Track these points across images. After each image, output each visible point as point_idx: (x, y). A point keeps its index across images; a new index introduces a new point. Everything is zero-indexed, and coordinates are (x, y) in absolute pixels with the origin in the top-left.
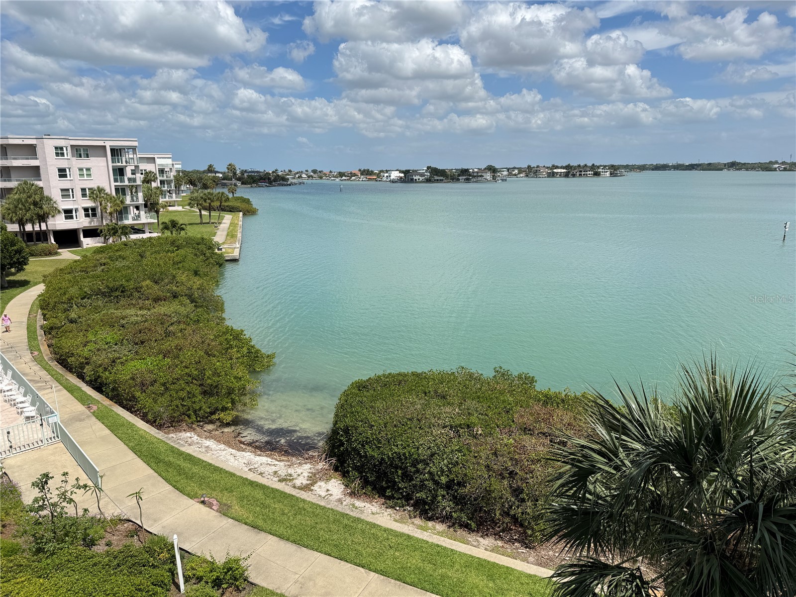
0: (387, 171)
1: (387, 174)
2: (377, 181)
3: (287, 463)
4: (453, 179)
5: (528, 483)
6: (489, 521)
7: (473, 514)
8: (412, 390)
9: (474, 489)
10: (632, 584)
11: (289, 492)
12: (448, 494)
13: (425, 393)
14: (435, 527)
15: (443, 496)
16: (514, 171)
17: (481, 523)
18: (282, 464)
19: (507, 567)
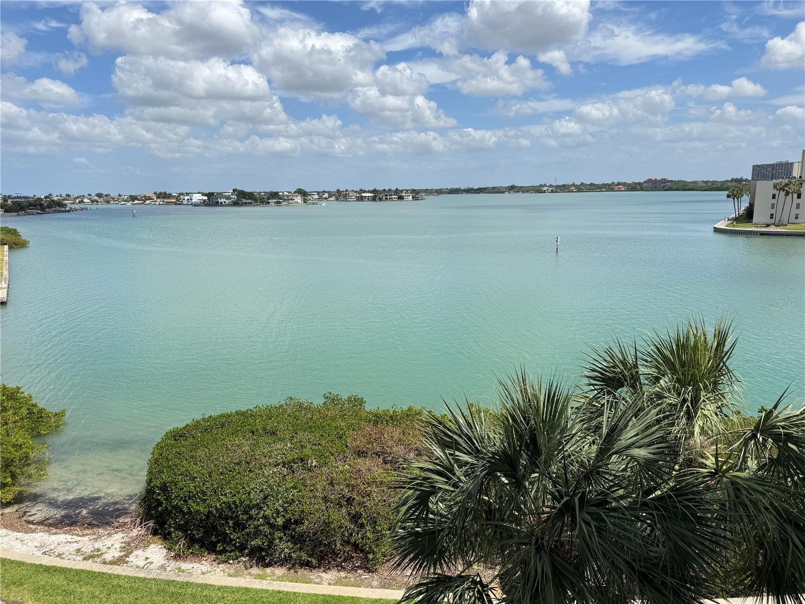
0: (187, 194)
1: (188, 197)
2: (176, 204)
3: (92, 537)
4: (262, 202)
5: (365, 506)
6: (330, 553)
7: (313, 551)
8: (238, 431)
9: (312, 525)
10: (474, 591)
11: (98, 571)
12: (285, 535)
13: (253, 432)
14: (274, 573)
15: (281, 538)
16: (324, 195)
17: (322, 557)
18: (86, 538)
19: (353, 598)
